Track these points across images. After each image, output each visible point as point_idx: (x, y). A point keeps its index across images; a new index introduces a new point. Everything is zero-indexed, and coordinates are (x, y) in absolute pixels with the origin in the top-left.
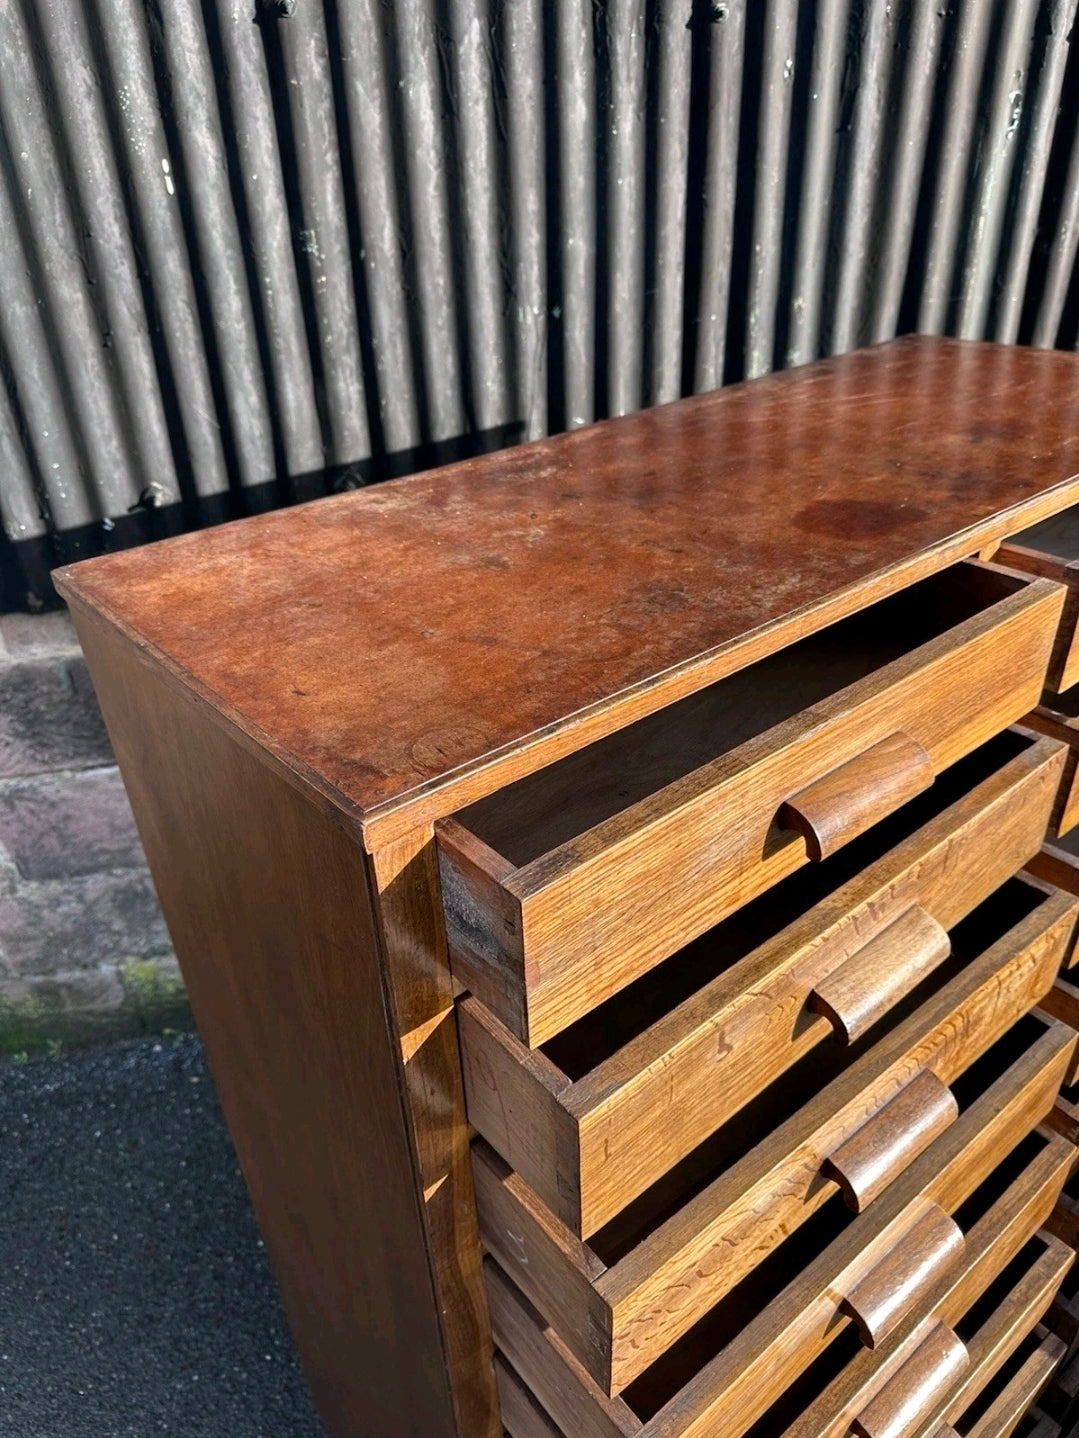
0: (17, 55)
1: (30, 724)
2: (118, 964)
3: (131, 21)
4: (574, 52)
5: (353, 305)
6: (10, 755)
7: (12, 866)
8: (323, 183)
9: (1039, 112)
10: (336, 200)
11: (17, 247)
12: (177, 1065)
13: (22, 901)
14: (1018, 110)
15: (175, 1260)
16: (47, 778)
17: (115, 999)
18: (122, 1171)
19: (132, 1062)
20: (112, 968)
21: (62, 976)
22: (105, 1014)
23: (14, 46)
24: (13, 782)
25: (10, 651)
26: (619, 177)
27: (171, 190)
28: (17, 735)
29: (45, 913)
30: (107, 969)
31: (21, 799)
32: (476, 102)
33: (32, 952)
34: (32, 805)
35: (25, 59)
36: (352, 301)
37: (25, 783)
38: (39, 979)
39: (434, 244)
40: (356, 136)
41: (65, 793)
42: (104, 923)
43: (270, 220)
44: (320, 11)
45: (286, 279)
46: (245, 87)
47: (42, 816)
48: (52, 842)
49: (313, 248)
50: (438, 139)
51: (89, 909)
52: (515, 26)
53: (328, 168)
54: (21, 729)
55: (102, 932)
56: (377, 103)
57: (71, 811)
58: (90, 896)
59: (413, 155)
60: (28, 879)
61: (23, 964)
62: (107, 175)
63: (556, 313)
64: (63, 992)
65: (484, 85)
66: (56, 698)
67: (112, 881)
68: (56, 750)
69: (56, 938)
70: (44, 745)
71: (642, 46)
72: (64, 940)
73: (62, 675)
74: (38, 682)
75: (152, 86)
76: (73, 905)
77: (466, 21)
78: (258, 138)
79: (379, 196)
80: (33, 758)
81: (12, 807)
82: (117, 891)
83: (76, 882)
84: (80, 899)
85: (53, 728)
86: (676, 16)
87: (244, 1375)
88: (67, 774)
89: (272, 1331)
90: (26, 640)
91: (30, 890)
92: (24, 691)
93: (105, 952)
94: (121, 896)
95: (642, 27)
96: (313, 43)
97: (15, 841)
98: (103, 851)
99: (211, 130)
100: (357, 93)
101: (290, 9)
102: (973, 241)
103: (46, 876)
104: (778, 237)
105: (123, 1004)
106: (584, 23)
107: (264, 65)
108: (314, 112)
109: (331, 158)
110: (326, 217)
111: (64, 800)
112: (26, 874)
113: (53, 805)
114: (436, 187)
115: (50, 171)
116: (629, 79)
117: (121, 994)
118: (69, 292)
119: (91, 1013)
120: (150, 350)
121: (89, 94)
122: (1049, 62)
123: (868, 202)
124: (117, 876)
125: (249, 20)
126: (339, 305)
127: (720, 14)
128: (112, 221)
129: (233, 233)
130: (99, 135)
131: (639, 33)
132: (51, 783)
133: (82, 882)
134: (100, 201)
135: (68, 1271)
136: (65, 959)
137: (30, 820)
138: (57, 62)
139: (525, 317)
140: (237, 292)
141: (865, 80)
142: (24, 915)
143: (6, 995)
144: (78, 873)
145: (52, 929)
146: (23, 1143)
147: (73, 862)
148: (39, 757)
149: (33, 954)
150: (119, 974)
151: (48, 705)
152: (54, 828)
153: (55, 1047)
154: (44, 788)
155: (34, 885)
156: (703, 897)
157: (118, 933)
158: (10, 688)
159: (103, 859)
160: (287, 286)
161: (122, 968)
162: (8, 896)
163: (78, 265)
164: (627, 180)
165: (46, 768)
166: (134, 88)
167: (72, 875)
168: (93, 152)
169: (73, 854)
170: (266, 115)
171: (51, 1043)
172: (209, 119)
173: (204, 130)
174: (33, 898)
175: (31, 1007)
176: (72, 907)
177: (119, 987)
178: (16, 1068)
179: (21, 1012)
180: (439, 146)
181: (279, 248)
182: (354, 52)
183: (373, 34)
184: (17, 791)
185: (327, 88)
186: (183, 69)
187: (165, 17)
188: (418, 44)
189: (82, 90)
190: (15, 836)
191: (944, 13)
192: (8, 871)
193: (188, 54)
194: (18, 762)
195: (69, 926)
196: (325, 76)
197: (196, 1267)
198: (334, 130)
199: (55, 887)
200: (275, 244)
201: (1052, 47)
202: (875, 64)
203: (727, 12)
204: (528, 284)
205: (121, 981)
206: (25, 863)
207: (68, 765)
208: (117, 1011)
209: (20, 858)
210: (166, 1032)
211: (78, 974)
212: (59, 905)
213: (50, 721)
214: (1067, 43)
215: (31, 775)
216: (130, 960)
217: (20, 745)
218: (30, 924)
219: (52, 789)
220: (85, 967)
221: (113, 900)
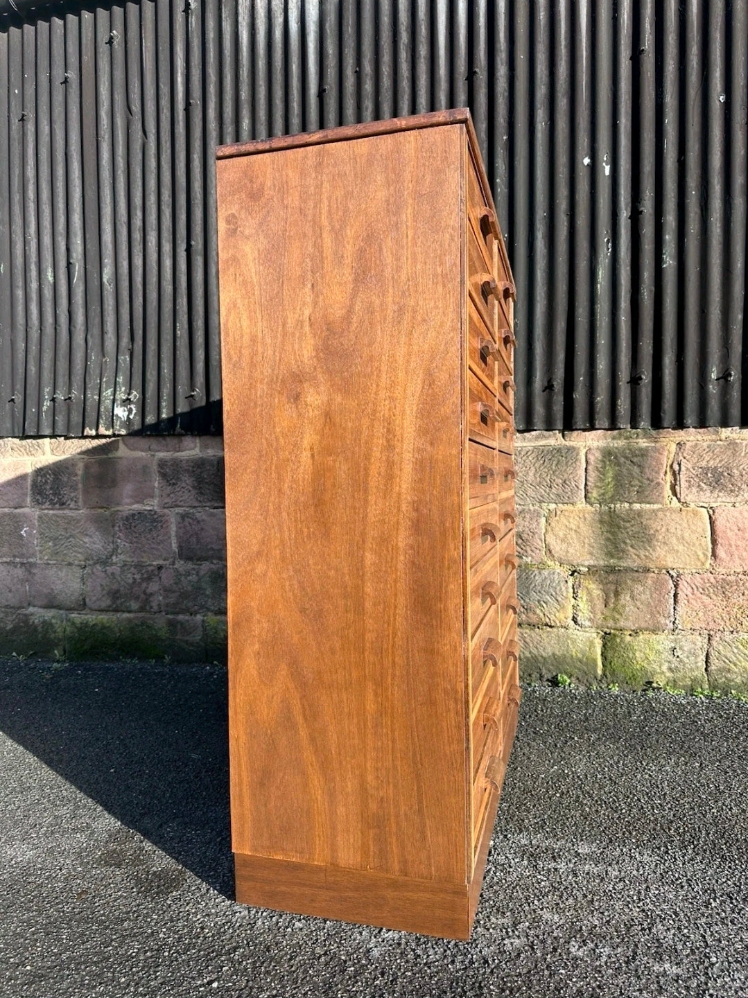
1: (199, 483)
2: (204, 616)
6: (189, 497)
7: (177, 550)
9: (619, 243)
13: (176, 570)
14: (610, 244)
16: (200, 509)
17: (198, 636)
20: (202, 618)
21: (181, 617)
22: (192, 645)
24: (187, 510)
25: (200, 451)
28: (194, 487)
29: (183, 578)
30: (199, 617)
31: (188, 517)
33: (172, 599)
34: (191, 521)
37: (191, 511)
38: (171, 617)
42: (203, 589)
47: (193, 527)
48: (194, 540)
51: (199, 580)
54: (196, 485)
55: (202, 594)
57: (204, 527)
58: (202, 573)
60: (181, 559)
61: (167, 605)
64: (179, 626)
66: (211, 473)
67: (213, 566)
68: (205, 497)
70: (201, 493)
72: (184, 595)
73: (215, 463)
74: (206, 465)
80: (197, 499)
81: (184, 521)
82: (212, 573)
83: (198, 565)
84: (197, 574)
85: (206, 486)
88: (207, 508)
90: (206, 447)
91: (180, 565)
92: (201, 468)
93: (201, 607)
94: (213, 577)
97: (180, 537)
98: (212, 549)
102: (597, 294)
103: (189, 559)
105: (200, 640)
111: (203, 520)
112: (181, 556)
113: (198, 522)
117: (201, 633)
119: (186, 642)
122: (620, 228)
132: (200, 512)
133: (201, 565)
136: (184, 607)
137: (189, 528)
141: (537, 237)
142: (175, 578)
143: (157, 625)
144: (200, 560)
145: (183, 588)
147: (199, 553)
148: (199, 499)
149: (172, 600)
151: (207, 475)
152: (196, 534)
153: (168, 659)
154: (197, 514)
155: (182, 562)
157: (207, 596)
158: (197, 466)
159: (211, 553)
162: (171, 567)
165: (200, 504)
167: (198, 560)
169: (200, 549)
171: (166, 656)
174: (181, 569)
175: (164, 633)
176: (193, 578)
177: (201, 629)
179: (160, 634)
184: (187, 514)
192: (175, 553)
194: (191, 500)
195: (190, 588)
199: (190, 565)
201: (619, 220)
205: (202, 626)
206: (182, 550)
207: (208, 504)
208: (198, 643)
209: (180, 547)
210: (215, 662)
211: (187, 618)
212: (189, 575)
213: (207, 483)
214: (629, 221)
215: (195, 507)
216: (209, 614)
217: (193, 492)
218: (176, 583)
219: (200, 514)
220: (191, 615)
221: (210, 577)
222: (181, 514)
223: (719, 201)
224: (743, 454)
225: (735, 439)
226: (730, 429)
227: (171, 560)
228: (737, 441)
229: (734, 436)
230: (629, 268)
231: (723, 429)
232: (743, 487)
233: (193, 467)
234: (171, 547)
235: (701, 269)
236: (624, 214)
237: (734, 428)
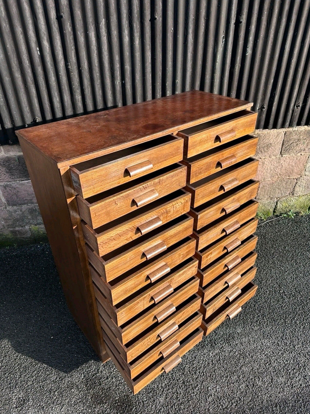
0: (6, 25)
1: (10, 170)
2: (29, 226)
3: (30, 18)
4: (125, 26)
5: (79, 79)
6: (5, 177)
7: (6, 202)
8: (72, 53)
9: (229, 40)
10: (75, 57)
11: (6, 65)
12: (43, 250)
13: (8, 211)
14: (224, 39)
15: (41, 286)
16: (13, 182)
17: (29, 235)
18: (30, 270)
19: (33, 249)
20: (29, 227)
21: (17, 229)
22: (27, 238)
23: (6, 24)
24: (6, 183)
25: (5, 153)
26: (136, 53)
27: (39, 54)
28: (7, 172)
29: (13, 214)
30: (27, 227)
31: (8, 187)
32: (104, 36)
34: (10, 188)
35: (8, 26)
36: (79, 78)
37: (9, 183)
38: (12, 229)
39: (96, 66)
40: (78, 43)
41: (17, 186)
42: (26, 217)
43: (60, 60)
44: (70, 17)
45: (64, 73)
46: (54, 33)
47: (12, 191)
48: (15, 197)
49: (70, 67)
50: (96, 44)
51: (23, 213)
52: (112, 21)
53: (73, 50)
54: (8, 171)
55: (26, 219)
56: (83, 36)
57: (19, 190)
58: (23, 210)
59: (91, 47)
60: (9, 206)
61: (8, 225)
62: (25, 50)
63: (123, 82)
64: (17, 232)
65: (106, 33)
66: (15, 164)
67: (28, 207)
68: (15, 176)
69: (15, 219)
70: (12, 175)
71: (140, 25)
72: (17, 220)
73: (17, 159)
74: (11, 160)
75: (35, 32)
76: (19, 212)
77: (101, 20)
78: (57, 43)
79: (84, 56)
80: (10, 177)
81: (6, 189)
82: (29, 209)
83: (20, 207)
84: (21, 211)
85: (15, 171)
86: (147, 19)
87: (55, 306)
88: (18, 182)
89: (61, 298)
90: (9, 151)
91: (10, 208)
92: (8, 162)
93: (27, 223)
94: (30, 210)
95: (140, 21)
96: (69, 23)
97: (6, 197)
98: (26, 200)
99: (47, 41)
100: (78, 34)
101: (63, 17)
102: (216, 68)
103: (13, 205)
104: (172, 66)
105: (30, 236)
106: (127, 20)
107: (58, 28)
108: (69, 38)
109: (73, 48)
110: (72, 60)
111: (17, 187)
112: (9, 205)
113: (15, 188)
114: (96, 54)
115: (13, 49)
116: (137, 32)
117: (31, 233)
118: (18, 75)
119: (23, 238)
120: (35, 88)
121: (21, 33)
122: (230, 30)
123: (192, 59)
124: (29, 206)
125: (55, 19)
126: (76, 79)
127: (156, 19)
128: (27, 60)
129: (52, 63)
130: (24, 42)
131: (139, 22)
132: (14, 184)
134: (24, 56)
135: (18, 288)
136: (18, 225)
137: (10, 192)
138: (15, 27)
139: (116, 83)
140: (54, 76)
141: (189, 33)
142: (8, 214)
143: (4, 233)
144: (20, 205)
145: (15, 217)
146: (8, 264)
147: (19, 202)
148: (12, 177)
149: (10, 223)
150: (30, 228)
151: (13, 166)
152: (15, 194)
153: (15, 245)
154: (13, 185)
156: (112, 182)
157: (29, 219)
158: (5, 162)
159: (26, 201)
160: (64, 75)
161: (31, 227)
162: (5, 209)
163: (19, 69)
164: (138, 54)
165: (13, 180)
166: (31, 32)
167: (19, 205)
168: (22, 46)
169: (19, 200)
170: (59, 38)
172: (47, 39)
173: (46, 41)
174: (10, 210)
175: (10, 236)
176: (20, 212)
177: (30, 232)
178: (7, 250)
179: (8, 237)
180: (97, 45)
181: (62, 67)
182: (78, 26)
183: (82, 22)
184: (7, 185)
185: (72, 33)
186: (41, 29)
187: (37, 18)
188: (91, 24)
189: (20, 33)
190: (6, 195)
191: (206, 19)
192: (5, 203)
193: (42, 26)
194: (7, 178)
195: (18, 217)
196: (71, 30)
197: (46, 287)
198: (74, 42)
199: (15, 207)
200: (62, 66)
201: (230, 26)
202: (191, 29)
203: (158, 18)
204: (117, 76)
205: (30, 231)
206: (9, 202)
207: (18, 180)
208: (29, 237)
209: (7, 201)
210: (41, 243)
211: (20, 228)
212: (16, 212)
213: (14, 169)
214: (234, 25)
215: (10, 181)
216: (32, 225)
217: (7, 175)
218: (10, 216)
219: (15, 185)
220: (22, 227)
221: (28, 211)
222: (3, 186)
223: (276, 19)
224: (262, 140)
225: (260, 134)
226: (259, 130)
227: (4, 206)
228: (261, 135)
229: (260, 133)
230: (231, 53)
231: (257, 130)
232: (259, 152)
233: (3, 162)
234: (2, 201)
235: (261, 57)
236: (233, 21)
237: (261, 130)
